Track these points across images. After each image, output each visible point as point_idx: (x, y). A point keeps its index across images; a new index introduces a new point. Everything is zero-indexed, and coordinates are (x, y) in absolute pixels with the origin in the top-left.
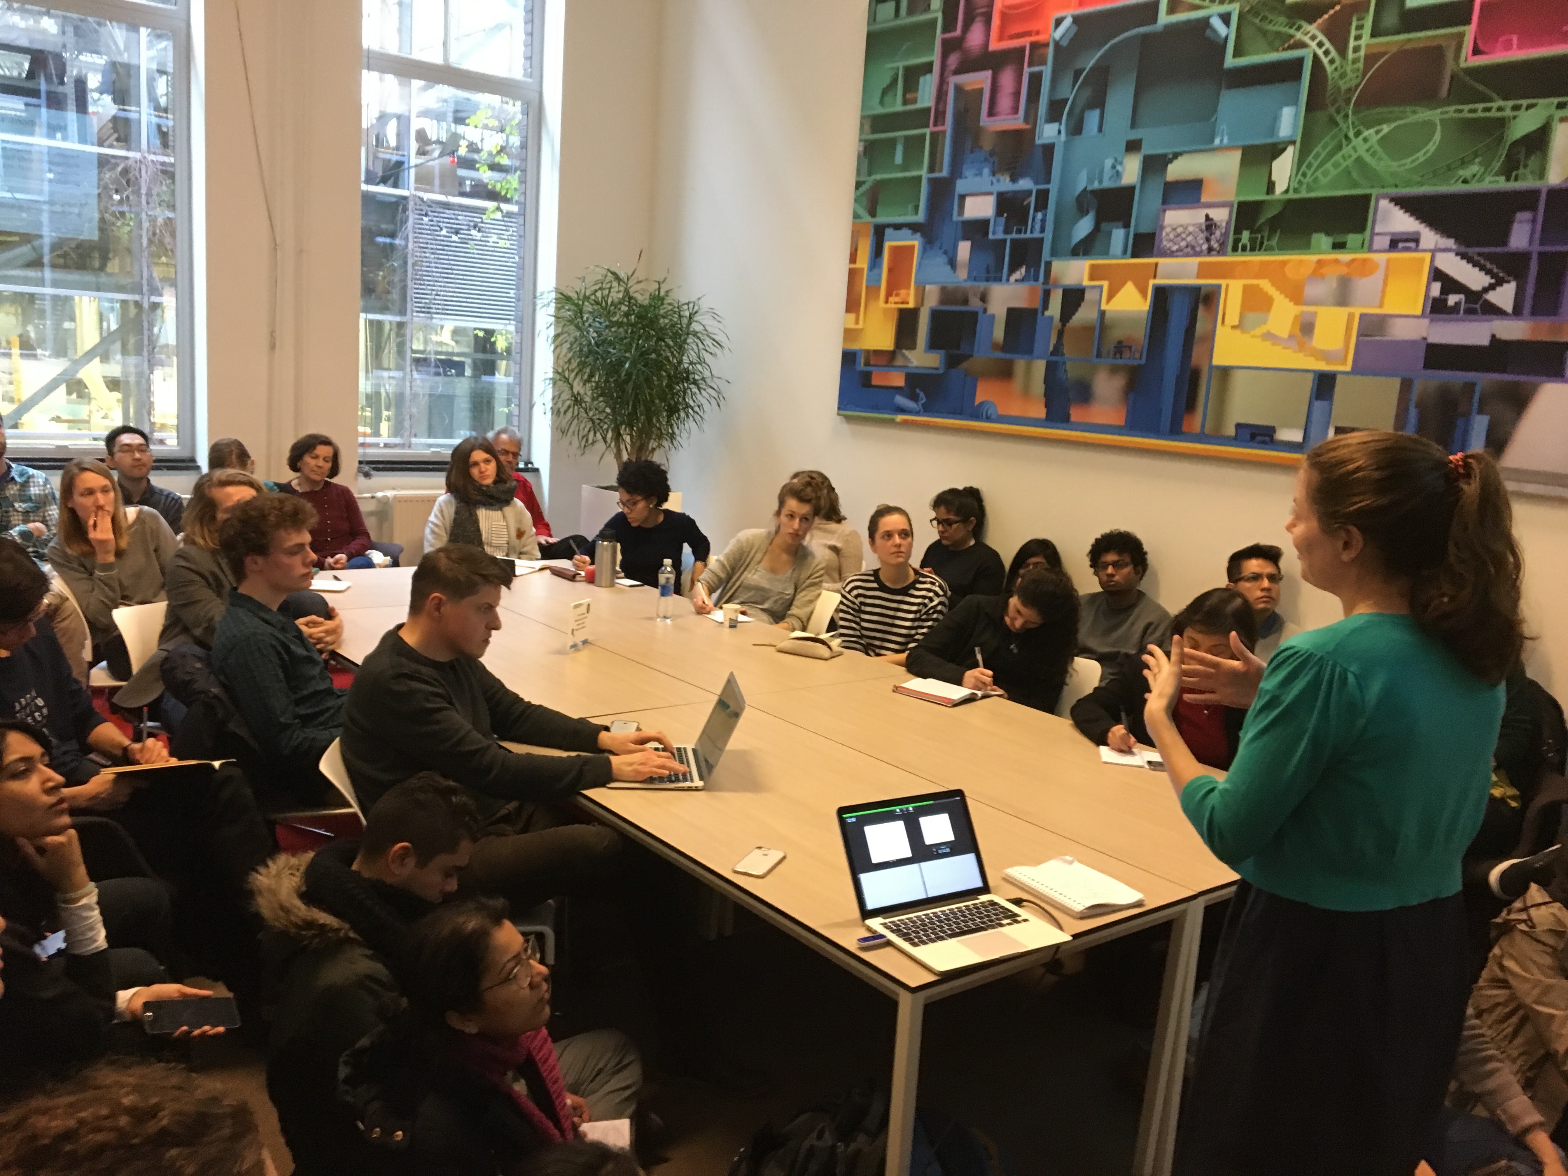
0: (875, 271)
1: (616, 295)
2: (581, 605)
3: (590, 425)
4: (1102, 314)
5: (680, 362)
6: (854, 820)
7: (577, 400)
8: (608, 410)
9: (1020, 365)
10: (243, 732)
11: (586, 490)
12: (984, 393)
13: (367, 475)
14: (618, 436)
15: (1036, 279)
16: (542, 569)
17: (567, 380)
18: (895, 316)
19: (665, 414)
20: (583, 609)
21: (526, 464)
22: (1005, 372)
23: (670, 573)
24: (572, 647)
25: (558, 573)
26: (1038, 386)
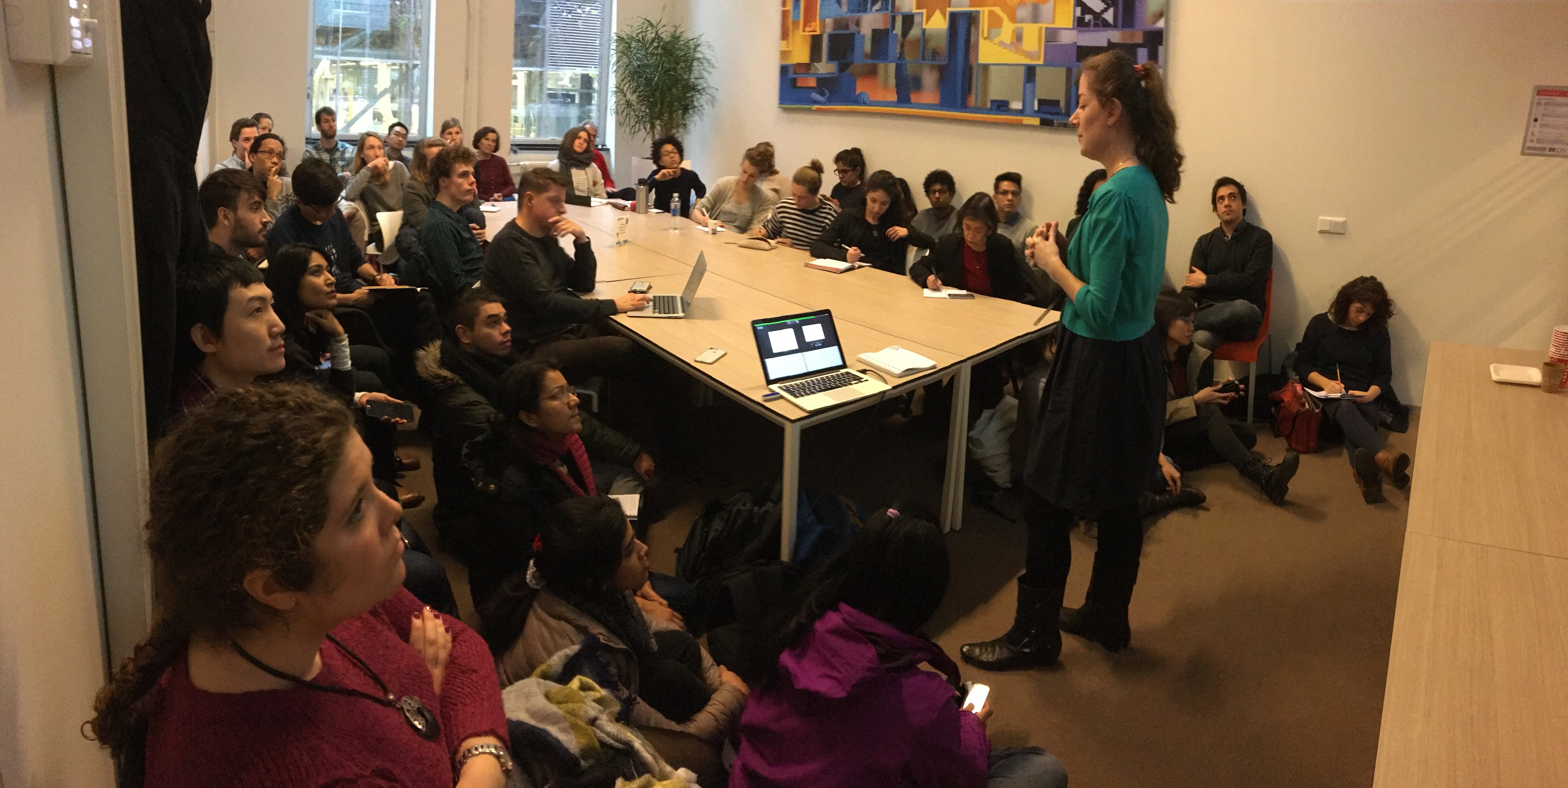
0: (796, 10)
1: (651, 36)
2: (622, 218)
3: (636, 119)
4: (924, 31)
5: (689, 78)
6: (762, 328)
7: (629, 104)
8: (647, 111)
9: (881, 66)
10: (434, 276)
11: (635, 160)
12: (861, 87)
13: (515, 152)
14: (653, 127)
15: (887, 9)
16: (607, 203)
17: (622, 91)
18: (809, 40)
19: (680, 112)
20: (624, 221)
21: (603, 146)
22: (872, 72)
23: (677, 202)
24: (617, 243)
25: (615, 206)
26: (892, 81)
